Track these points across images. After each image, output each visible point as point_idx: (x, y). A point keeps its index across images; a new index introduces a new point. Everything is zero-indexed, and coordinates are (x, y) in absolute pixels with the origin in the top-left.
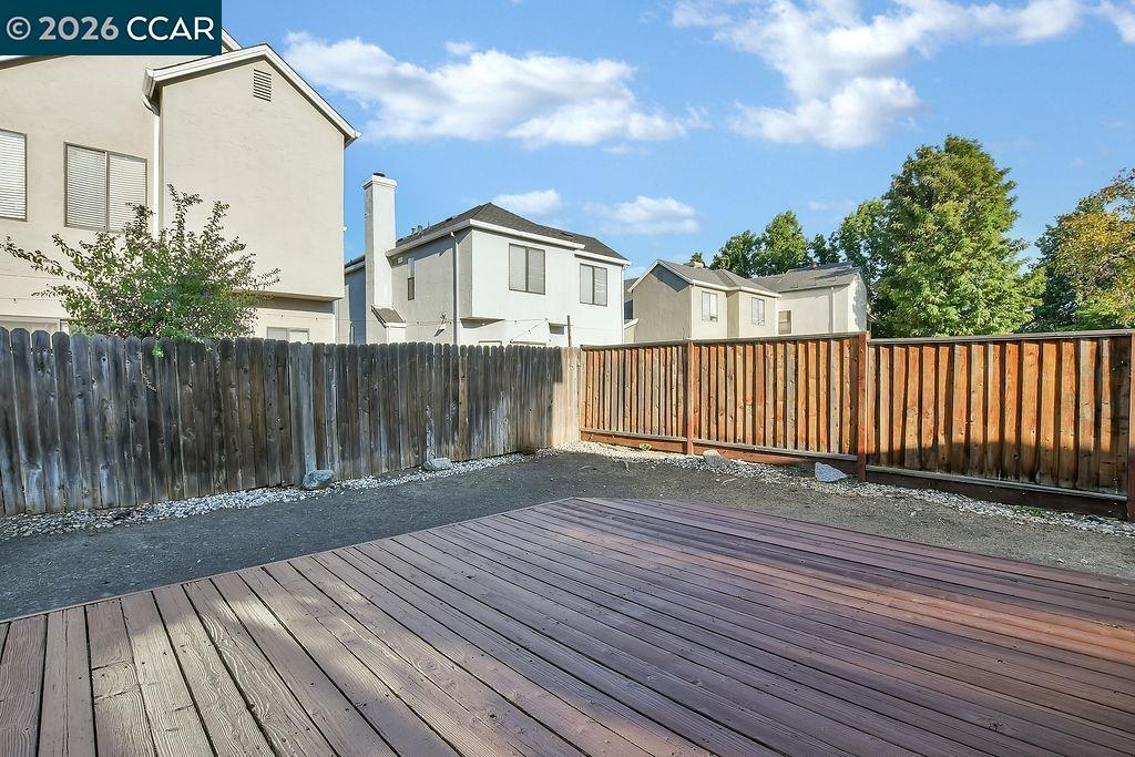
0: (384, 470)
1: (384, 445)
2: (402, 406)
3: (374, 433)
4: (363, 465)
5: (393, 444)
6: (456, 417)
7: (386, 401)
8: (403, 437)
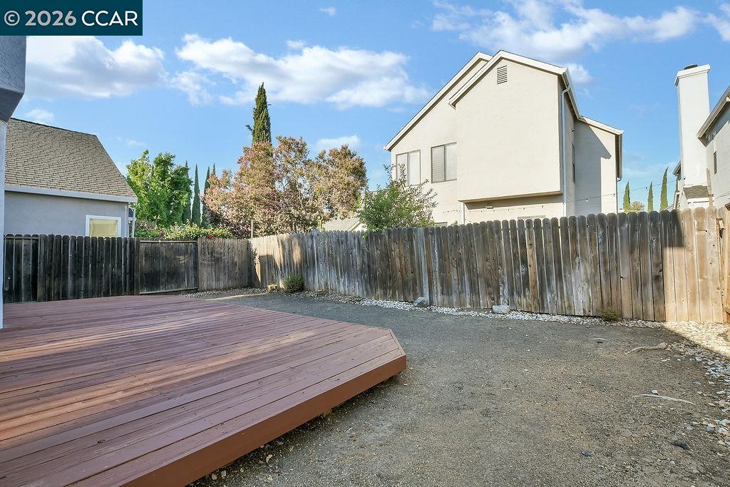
0: (468, 306)
1: (468, 289)
2: (479, 265)
3: (461, 281)
4: (455, 300)
5: (474, 290)
6: (526, 276)
7: (468, 260)
8: (481, 286)
